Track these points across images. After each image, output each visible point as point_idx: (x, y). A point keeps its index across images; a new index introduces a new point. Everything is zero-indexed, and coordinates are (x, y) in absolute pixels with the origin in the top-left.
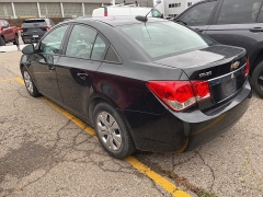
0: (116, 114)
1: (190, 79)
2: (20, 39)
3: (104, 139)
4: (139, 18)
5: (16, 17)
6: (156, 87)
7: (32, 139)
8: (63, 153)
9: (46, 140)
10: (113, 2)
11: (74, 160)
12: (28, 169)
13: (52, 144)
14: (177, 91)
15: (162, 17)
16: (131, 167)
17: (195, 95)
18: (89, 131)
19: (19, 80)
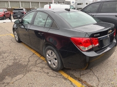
0: (55, 51)
1: (90, 37)
2: (12, 17)
3: (49, 62)
4: (66, 10)
5: (10, 7)
6: (74, 40)
7: (18, 61)
8: (31, 68)
9: (23, 62)
10: (53, 2)
11: (36, 71)
12: (16, 74)
13: (26, 63)
14: (84, 42)
15: (75, 9)
16: (61, 75)
17: (92, 44)
18: (42, 58)
19: (12, 35)
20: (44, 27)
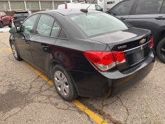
0: (65, 73)
1: (112, 50)
2: (13, 24)
3: (59, 88)
4: (82, 10)
5: (11, 10)
6: (90, 55)
7: (14, 88)
9: (23, 89)
10: (71, 1)
11: (39, 102)
12: (10, 107)
13: (26, 91)
14: (104, 58)
17: (115, 61)
19: (9, 50)
20: (50, 36)
